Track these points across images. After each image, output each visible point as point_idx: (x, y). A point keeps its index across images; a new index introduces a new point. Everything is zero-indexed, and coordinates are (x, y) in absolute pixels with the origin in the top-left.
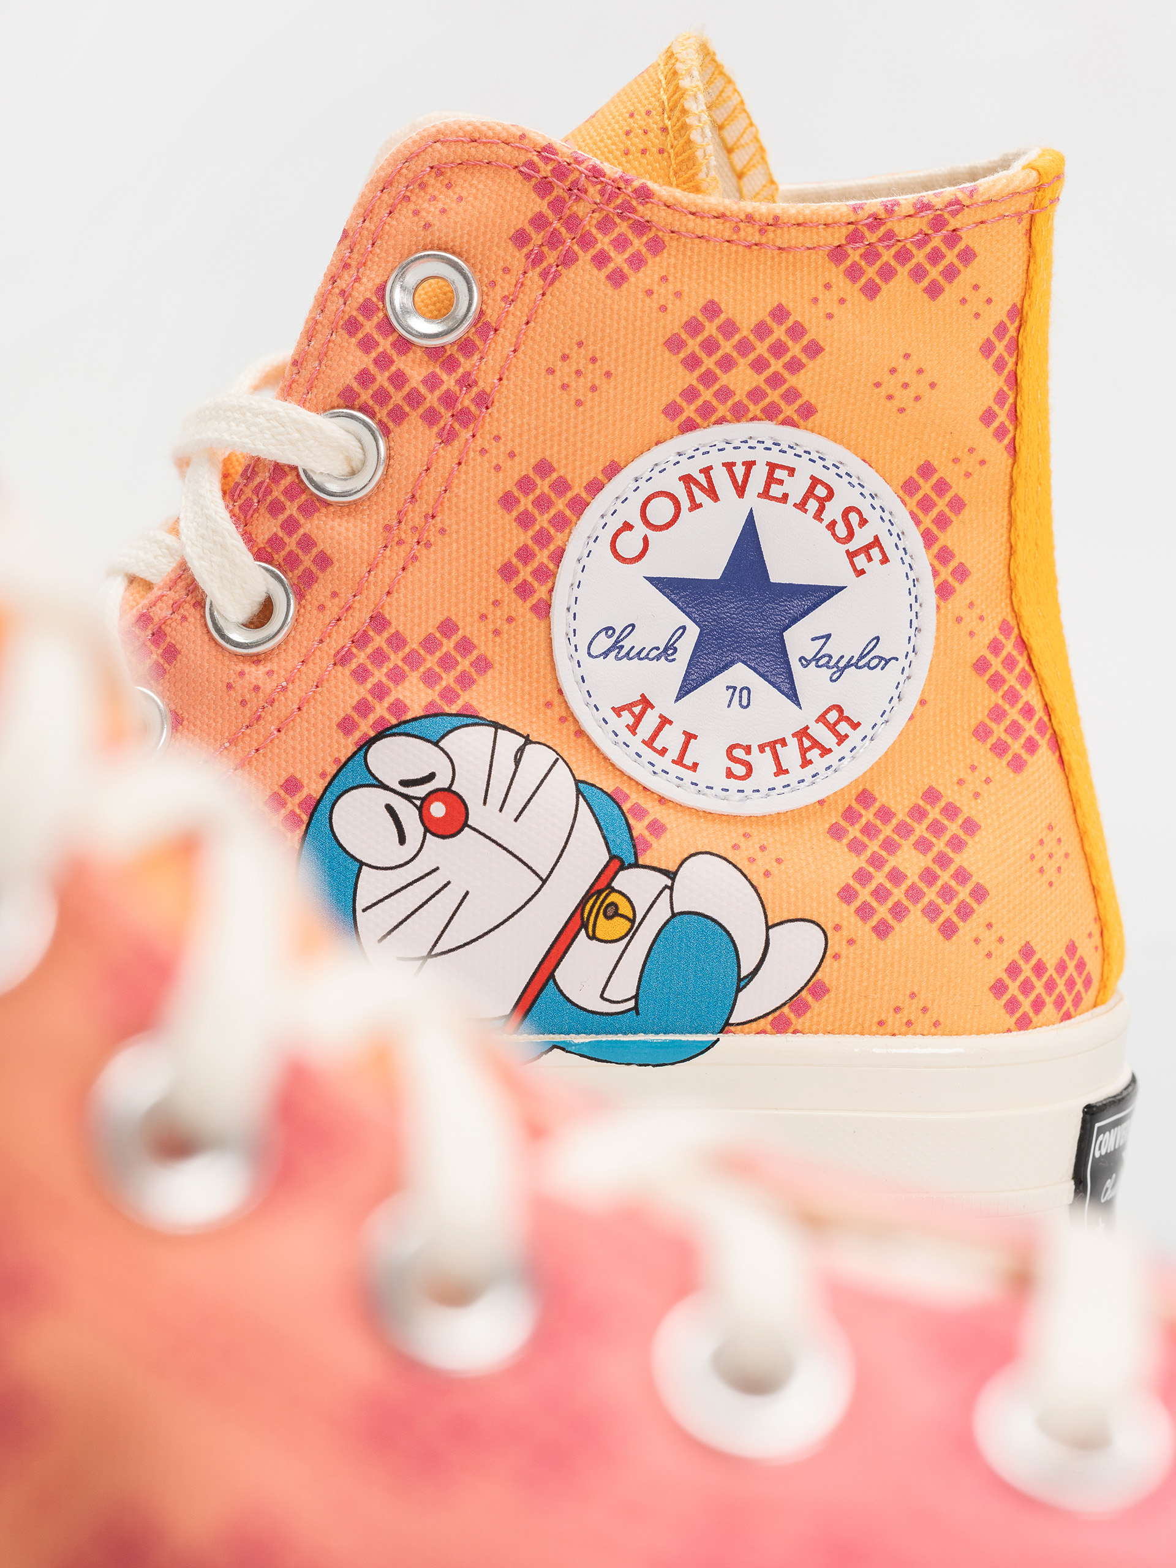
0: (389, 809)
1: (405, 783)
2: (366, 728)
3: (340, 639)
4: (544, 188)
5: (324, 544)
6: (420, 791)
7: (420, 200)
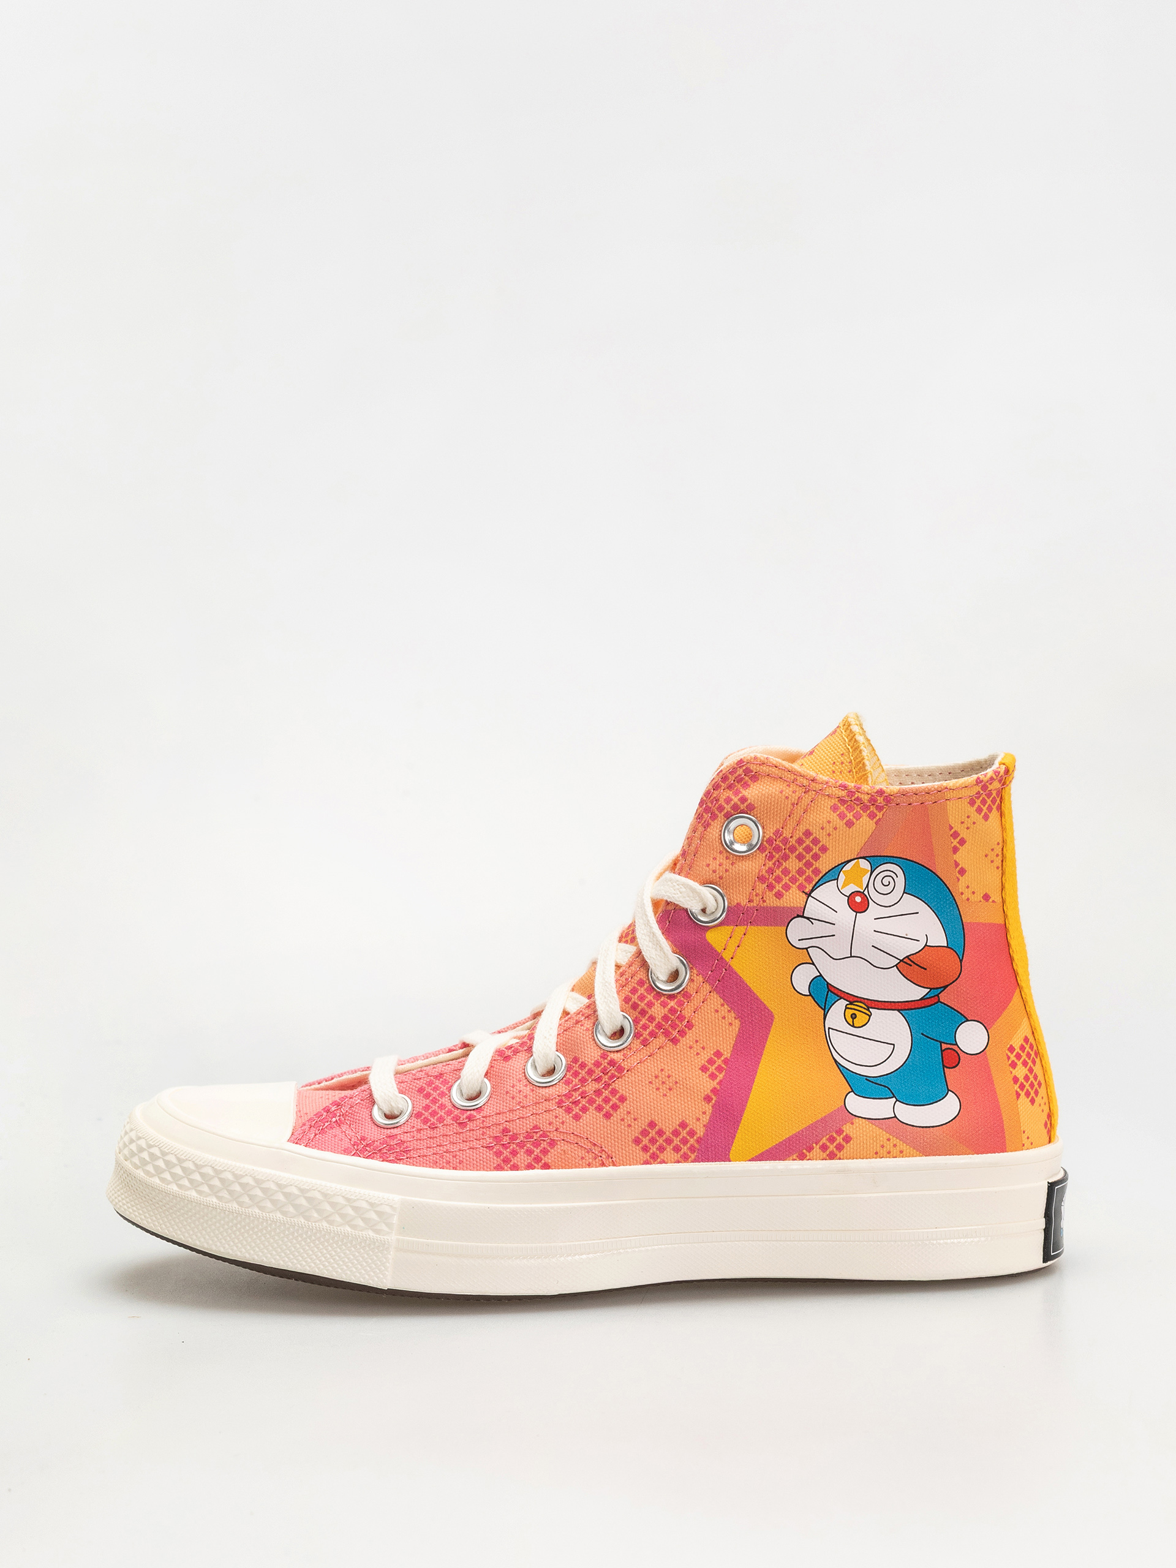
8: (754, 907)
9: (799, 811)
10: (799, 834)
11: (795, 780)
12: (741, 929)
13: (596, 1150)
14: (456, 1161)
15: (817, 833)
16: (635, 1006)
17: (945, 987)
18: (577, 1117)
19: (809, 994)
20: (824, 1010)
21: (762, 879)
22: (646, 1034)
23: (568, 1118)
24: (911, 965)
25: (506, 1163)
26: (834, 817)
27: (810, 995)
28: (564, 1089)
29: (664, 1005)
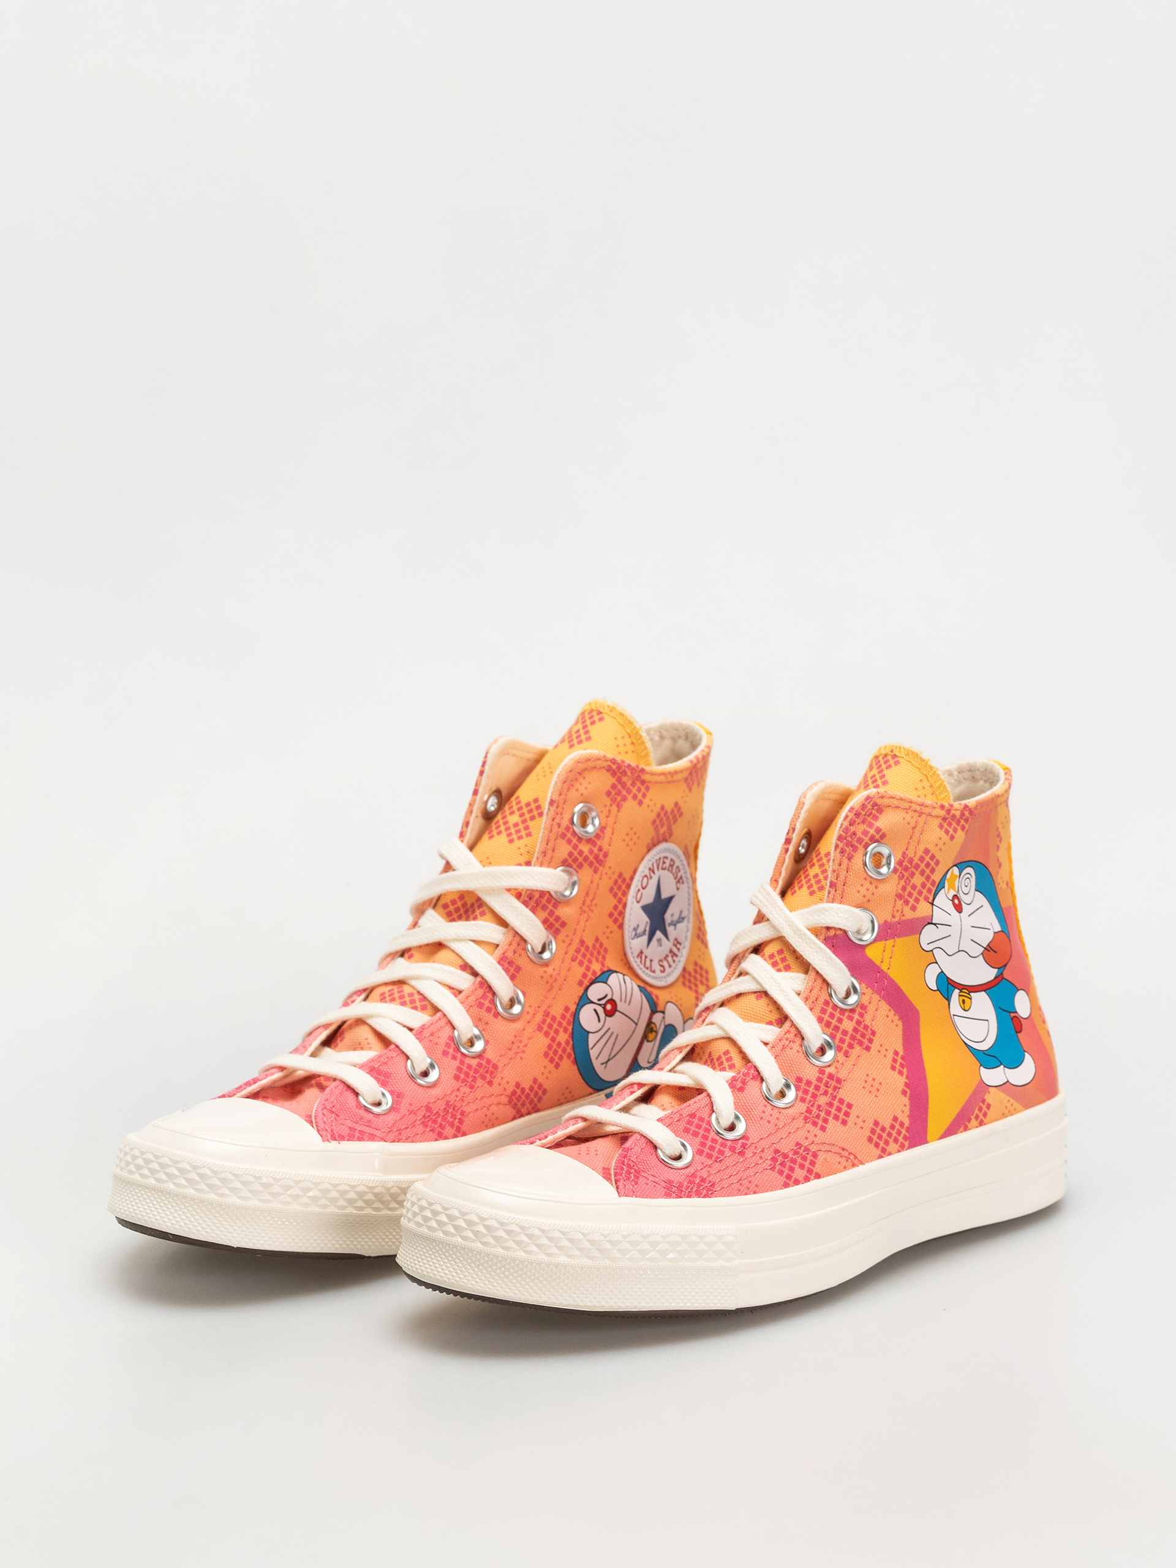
0: (595, 1010)
1: (599, 1000)
2: (586, 982)
3: (571, 952)
4: (614, 774)
5: (564, 918)
6: (603, 1002)
7: (577, 785)
8: (897, 922)
9: (917, 831)
10: (920, 853)
11: (910, 807)
12: (890, 942)
13: (845, 1153)
14: (752, 1186)
15: (933, 850)
16: (828, 1024)
17: (1005, 966)
18: (823, 1129)
19: (936, 989)
20: (947, 1000)
21: (899, 896)
22: (845, 1046)
23: (817, 1131)
24: (989, 951)
25: (790, 1181)
26: (942, 834)
27: (938, 990)
28: (802, 1107)
29: (851, 1018)
